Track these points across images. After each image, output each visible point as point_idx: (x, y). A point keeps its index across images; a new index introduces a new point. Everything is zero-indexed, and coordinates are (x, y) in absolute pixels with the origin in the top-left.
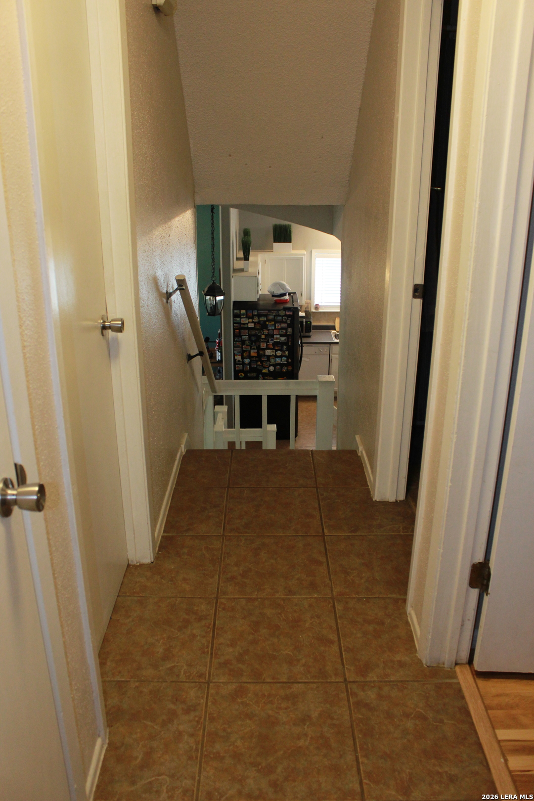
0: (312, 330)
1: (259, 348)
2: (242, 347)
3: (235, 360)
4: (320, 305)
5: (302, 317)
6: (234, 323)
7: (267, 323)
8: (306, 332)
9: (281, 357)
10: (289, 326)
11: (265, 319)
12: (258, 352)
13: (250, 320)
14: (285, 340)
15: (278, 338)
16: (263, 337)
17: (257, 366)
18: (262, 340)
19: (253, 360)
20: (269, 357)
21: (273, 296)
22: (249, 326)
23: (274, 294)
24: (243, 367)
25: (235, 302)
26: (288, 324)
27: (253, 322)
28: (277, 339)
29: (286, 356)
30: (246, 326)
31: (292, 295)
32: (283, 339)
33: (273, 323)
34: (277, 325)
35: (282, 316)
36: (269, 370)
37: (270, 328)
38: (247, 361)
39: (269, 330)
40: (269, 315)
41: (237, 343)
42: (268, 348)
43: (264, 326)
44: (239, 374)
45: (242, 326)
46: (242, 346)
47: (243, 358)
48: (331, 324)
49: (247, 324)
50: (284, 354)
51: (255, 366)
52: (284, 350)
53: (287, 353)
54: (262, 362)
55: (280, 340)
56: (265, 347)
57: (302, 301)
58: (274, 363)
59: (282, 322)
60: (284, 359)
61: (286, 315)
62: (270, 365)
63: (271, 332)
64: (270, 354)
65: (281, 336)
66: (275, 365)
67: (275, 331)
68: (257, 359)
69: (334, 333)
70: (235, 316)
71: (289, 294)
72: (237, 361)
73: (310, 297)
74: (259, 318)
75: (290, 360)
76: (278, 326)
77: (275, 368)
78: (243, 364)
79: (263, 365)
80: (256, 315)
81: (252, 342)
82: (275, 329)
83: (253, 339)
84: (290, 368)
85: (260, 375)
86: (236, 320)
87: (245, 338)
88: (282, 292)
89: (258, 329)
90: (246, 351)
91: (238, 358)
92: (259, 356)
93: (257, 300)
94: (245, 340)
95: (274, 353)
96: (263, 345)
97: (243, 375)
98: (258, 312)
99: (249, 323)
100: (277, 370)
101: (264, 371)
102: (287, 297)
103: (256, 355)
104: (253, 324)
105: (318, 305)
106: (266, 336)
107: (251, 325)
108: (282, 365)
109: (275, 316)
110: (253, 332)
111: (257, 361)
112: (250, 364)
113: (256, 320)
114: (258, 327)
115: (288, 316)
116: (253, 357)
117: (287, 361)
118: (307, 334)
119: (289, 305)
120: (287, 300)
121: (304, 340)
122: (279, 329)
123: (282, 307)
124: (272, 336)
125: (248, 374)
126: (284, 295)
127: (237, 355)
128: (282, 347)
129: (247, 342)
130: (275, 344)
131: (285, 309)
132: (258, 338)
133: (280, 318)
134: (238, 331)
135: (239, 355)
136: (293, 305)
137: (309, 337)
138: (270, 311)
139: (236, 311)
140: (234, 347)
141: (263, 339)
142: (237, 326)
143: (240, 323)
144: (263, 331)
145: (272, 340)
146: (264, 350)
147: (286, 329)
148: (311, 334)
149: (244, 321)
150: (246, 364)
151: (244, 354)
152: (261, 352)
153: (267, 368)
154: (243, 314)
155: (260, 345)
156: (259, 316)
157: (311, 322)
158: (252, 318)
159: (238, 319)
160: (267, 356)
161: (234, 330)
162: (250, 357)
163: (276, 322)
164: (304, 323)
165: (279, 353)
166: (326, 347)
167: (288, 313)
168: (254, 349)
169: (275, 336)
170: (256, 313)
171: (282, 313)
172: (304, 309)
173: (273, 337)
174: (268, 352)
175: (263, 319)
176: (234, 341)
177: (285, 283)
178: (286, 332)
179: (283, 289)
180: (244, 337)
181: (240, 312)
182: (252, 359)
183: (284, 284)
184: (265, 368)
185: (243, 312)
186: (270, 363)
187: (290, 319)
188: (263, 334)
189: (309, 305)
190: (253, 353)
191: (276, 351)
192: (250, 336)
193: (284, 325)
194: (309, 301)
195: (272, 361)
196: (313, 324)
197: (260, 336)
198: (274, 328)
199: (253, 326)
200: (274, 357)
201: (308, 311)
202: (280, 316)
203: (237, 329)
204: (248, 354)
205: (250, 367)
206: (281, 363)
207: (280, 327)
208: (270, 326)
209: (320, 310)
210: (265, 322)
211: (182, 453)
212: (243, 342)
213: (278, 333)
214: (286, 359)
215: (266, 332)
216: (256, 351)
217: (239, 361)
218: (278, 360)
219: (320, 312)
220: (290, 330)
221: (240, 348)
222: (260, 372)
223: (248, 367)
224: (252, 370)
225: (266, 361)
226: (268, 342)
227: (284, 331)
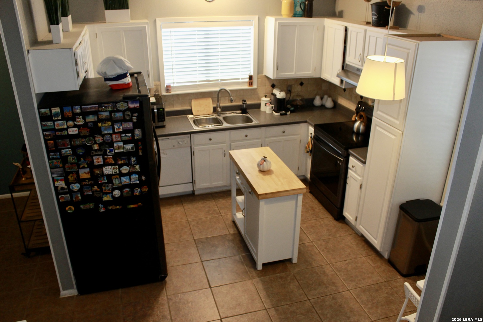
0: (166, 118)
1: (92, 166)
2: (64, 167)
3: (56, 188)
4: (172, 85)
5: (153, 104)
6: (43, 131)
7: (100, 125)
8: (159, 121)
9: (129, 174)
10: (136, 126)
11: (96, 119)
12: (91, 172)
13: (71, 123)
14: (132, 148)
15: (120, 147)
16: (96, 147)
17: (93, 192)
18: (95, 153)
19: (85, 185)
20: (109, 177)
21: (106, 79)
22: (70, 133)
23: (107, 77)
24: (71, 197)
25: (39, 96)
26: (134, 124)
27: (75, 126)
28: (119, 148)
29: (136, 173)
30: (65, 133)
31: (136, 75)
32: (129, 147)
33: (109, 123)
34: (116, 127)
35: (124, 112)
36: (113, 197)
37: (106, 132)
38: (76, 187)
39: (103, 136)
40: (101, 111)
41: (54, 161)
42: (106, 164)
43: (95, 130)
44: (67, 208)
45: (59, 133)
46: (64, 164)
47: (68, 183)
48: (189, 108)
49: (66, 129)
50: (133, 170)
51: (90, 193)
52: (133, 163)
53: (137, 167)
54: (100, 186)
55: (124, 148)
56: (101, 163)
57: (150, 83)
58: (120, 185)
59: (123, 121)
60: (135, 177)
61: (129, 109)
62: (114, 189)
63: (107, 138)
64: (110, 173)
65: (126, 142)
66: (121, 188)
67: (114, 136)
68: (91, 182)
69: (191, 118)
70: (44, 118)
71: (132, 75)
72: (59, 189)
73: (159, 77)
74: (84, 118)
75: (144, 178)
76: (119, 128)
77: (122, 193)
78: (71, 192)
79: (102, 190)
80: (79, 114)
81: (79, 157)
82: (114, 133)
83: (80, 152)
84: (145, 189)
85: (100, 205)
86: (46, 125)
87: (67, 151)
88: (120, 71)
89: (85, 137)
90: (72, 172)
91: (61, 184)
92: (95, 178)
93: (78, 89)
94: (67, 156)
95: (118, 171)
96: (98, 160)
97: (73, 208)
98: (81, 109)
99: (69, 127)
100: (125, 194)
101: (105, 198)
102: (128, 80)
103: (88, 176)
104: (76, 129)
105: (170, 86)
106: (100, 145)
107: (74, 131)
108: (132, 187)
109: (111, 112)
110: (78, 142)
111: (92, 186)
112: (81, 191)
113: (80, 121)
114: (85, 132)
115: (133, 110)
116: (84, 180)
117: (140, 179)
118: (160, 124)
119: (131, 93)
120: (129, 84)
121: (159, 132)
122: (121, 133)
123: (121, 96)
124: (111, 144)
125: (82, 206)
126: (123, 76)
127: (57, 180)
128: (129, 159)
129: (70, 159)
130: (117, 156)
131: (127, 99)
132: (88, 150)
133: (119, 115)
134: (52, 142)
135: (61, 180)
136: (139, 91)
137: (163, 127)
138: (100, 104)
139: (43, 111)
140: (51, 168)
141: (96, 150)
142: (50, 135)
143: (55, 130)
144: (94, 138)
145: (111, 151)
146: (100, 167)
147: (132, 131)
148: (165, 123)
149: (60, 124)
150: (74, 192)
151: (69, 177)
152: (97, 172)
153: (109, 193)
154: (57, 115)
155: (92, 161)
156: (84, 114)
157: (164, 109)
158: (73, 119)
159: (49, 124)
160: (106, 175)
161: (46, 141)
162: (79, 180)
163: (114, 121)
164: (155, 111)
165: (125, 169)
166: (186, 138)
167: (131, 106)
168: (84, 167)
169: (115, 145)
170: (78, 111)
171: (122, 106)
172: (153, 93)
173: (113, 146)
174: (108, 170)
175: (91, 119)
176: (49, 159)
177: (122, 58)
178: (133, 135)
179: (121, 68)
181: (51, 111)
182: (84, 183)
183: (121, 60)
184: (106, 194)
185: (56, 110)
186: (113, 184)
187: (136, 114)
188: (96, 143)
189: (158, 87)
190: (84, 173)
191: (121, 166)
192: (74, 148)
193: (129, 125)
194: (158, 83)
195: (116, 182)
196: (167, 109)
197: (91, 147)
198: (111, 132)
199: (77, 132)
200: (118, 176)
201: (158, 95)
202: (118, 111)
203: (50, 140)
204: (75, 176)
205: (81, 196)
206: (130, 184)
207: (121, 130)
208: (105, 130)
209: (173, 93)
210: (95, 123)
212: (64, 159)
213: (119, 139)
214: (137, 176)
215: (99, 139)
216: (87, 170)
217: (62, 188)
218: (125, 180)
219: (173, 95)
220: (138, 132)
221: (62, 169)
222: (99, 200)
223: (79, 195)
224: (86, 199)
225: (106, 183)
226: (105, 154)
227: (130, 135)
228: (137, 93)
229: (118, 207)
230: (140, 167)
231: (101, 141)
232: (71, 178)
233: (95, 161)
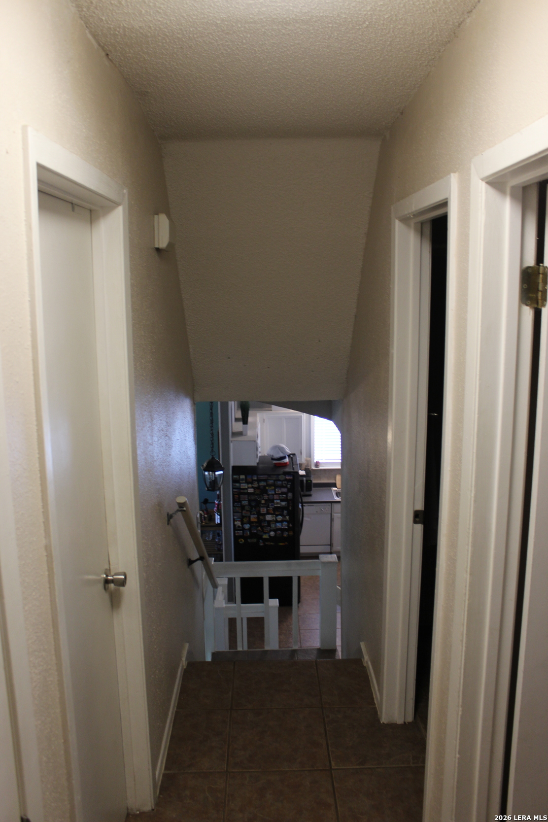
0: (313, 488)
1: (259, 514)
2: (242, 513)
3: (234, 525)
4: (320, 461)
5: (303, 476)
6: (233, 488)
7: (267, 488)
8: (307, 491)
9: (281, 522)
10: (289, 490)
11: (265, 484)
12: (258, 518)
13: (250, 485)
14: (285, 504)
15: (279, 503)
16: (263, 502)
17: (257, 531)
19: (253, 526)
20: (269, 522)
21: (273, 459)
22: (249, 491)
23: (274, 458)
24: (243, 533)
25: (234, 467)
26: (288, 489)
27: (252, 487)
28: (277, 503)
29: (286, 521)
30: (246, 491)
31: (291, 456)
32: (283, 503)
33: (273, 487)
34: (277, 490)
35: (282, 481)
36: (270, 536)
37: (270, 493)
38: (247, 526)
39: (268, 495)
40: (269, 480)
41: (237, 508)
42: (268, 513)
43: (264, 491)
44: (239, 540)
45: (242, 491)
46: (242, 511)
47: (242, 524)
48: (333, 481)
49: (247, 489)
50: (285, 519)
51: (255, 532)
52: (285, 514)
53: (287, 517)
54: (262, 527)
55: (280, 504)
56: (265, 512)
57: (302, 459)
58: (275, 528)
59: (282, 487)
61: (286, 480)
62: (271, 531)
63: (271, 497)
64: (270, 519)
65: (282, 500)
67: (275, 496)
68: (257, 524)
69: (335, 490)
70: (234, 481)
71: (289, 456)
72: (237, 526)
73: (310, 454)
74: (258, 483)
75: (291, 525)
76: (278, 491)
77: (276, 534)
78: (243, 529)
79: (263, 530)
80: (255, 480)
81: (252, 507)
82: (276, 494)
83: (253, 504)
84: (291, 533)
85: (261, 541)
86: (235, 485)
87: (245, 503)
88: (282, 455)
89: (257, 495)
90: (246, 516)
91: (238, 523)
92: (260, 522)
93: (256, 465)
94: (245, 506)
95: (275, 518)
96: (263, 510)
97: (243, 540)
98: (257, 477)
99: (249, 488)
101: (265, 536)
102: (287, 460)
103: (256, 520)
104: (253, 489)
105: (318, 462)
106: (266, 500)
107: (251, 490)
108: (282, 530)
109: (275, 481)
110: (253, 497)
111: (257, 527)
112: (250, 529)
113: (256, 485)
114: (258, 492)
115: (288, 481)
116: (253, 522)
117: (288, 526)
118: (308, 493)
119: (287, 470)
120: (287, 463)
121: (305, 499)
122: (279, 494)
123: (281, 471)
124: (272, 501)
125: (249, 540)
126: (284, 458)
127: (237, 521)
128: (283, 512)
129: (247, 508)
130: (276, 509)
131: (286, 473)
132: (258, 504)
133: (279, 483)
135: (239, 521)
136: (293, 469)
137: (310, 495)
138: (269, 475)
139: (235, 476)
140: (234, 512)
141: (263, 504)
142: (236, 492)
143: (239, 488)
144: (263, 495)
145: (272, 505)
146: (264, 515)
147: (286, 494)
148: (312, 493)
149: (244, 486)
150: (245, 529)
152: (261, 517)
153: (267, 533)
154: (243, 480)
155: (259, 511)
156: (259, 481)
157: (311, 481)
158: (252, 483)
159: (237, 485)
160: (267, 521)
161: (233, 495)
162: (250, 522)
163: (276, 487)
164: (305, 482)
165: (280, 518)
166: (328, 506)
167: (287, 478)
168: (254, 514)
169: (275, 501)
170: (255, 478)
171: (282, 477)
172: (303, 467)
173: (273, 502)
174: (269, 518)
175: (262, 484)
176: (234, 506)
177: (284, 446)
178: (287, 497)
179: (282, 453)
180: (243, 502)
181: (239, 477)
182: (252, 524)
183: (283, 448)
184: (265, 533)
185: (242, 477)
186: (271, 527)
187: (290, 483)
188: (263, 499)
189: (309, 462)
190: (253, 518)
191: (277, 515)
192: (249, 501)
193: (285, 490)
194: (308, 459)
195: (273, 526)
196: (314, 481)
197: (259, 502)
198: (273, 493)
199: (252, 491)
200: (274, 522)
201: (308, 469)
202: (279, 480)
203: (236, 495)
204: (248, 519)
205: (250, 533)
206: (282, 528)
207: (280, 492)
208: (270, 491)
209: (321, 468)
210: (264, 487)
211: (183, 666)
212: (243, 507)
213: (278, 498)
214: (286, 523)
215: (266, 497)
216: (256, 516)
217: (239, 526)
218: (279, 525)
219: (321, 470)
220: (290, 495)
221: (240, 514)
222: (260, 537)
223: (248, 532)
224: (253, 535)
225: (266, 526)
226: (268, 507)
227: (285, 496)
228: (292, 470)
229: (272, 544)
230: (289, 518)
231: (267, 498)
232: (245, 520)
233: (261, 510)
